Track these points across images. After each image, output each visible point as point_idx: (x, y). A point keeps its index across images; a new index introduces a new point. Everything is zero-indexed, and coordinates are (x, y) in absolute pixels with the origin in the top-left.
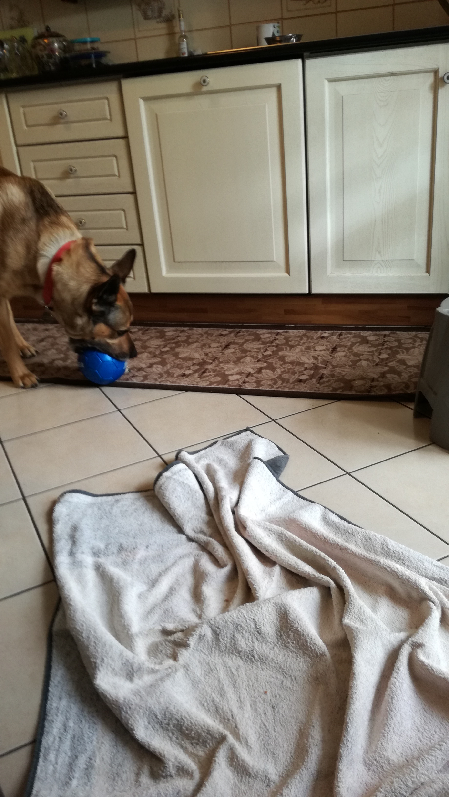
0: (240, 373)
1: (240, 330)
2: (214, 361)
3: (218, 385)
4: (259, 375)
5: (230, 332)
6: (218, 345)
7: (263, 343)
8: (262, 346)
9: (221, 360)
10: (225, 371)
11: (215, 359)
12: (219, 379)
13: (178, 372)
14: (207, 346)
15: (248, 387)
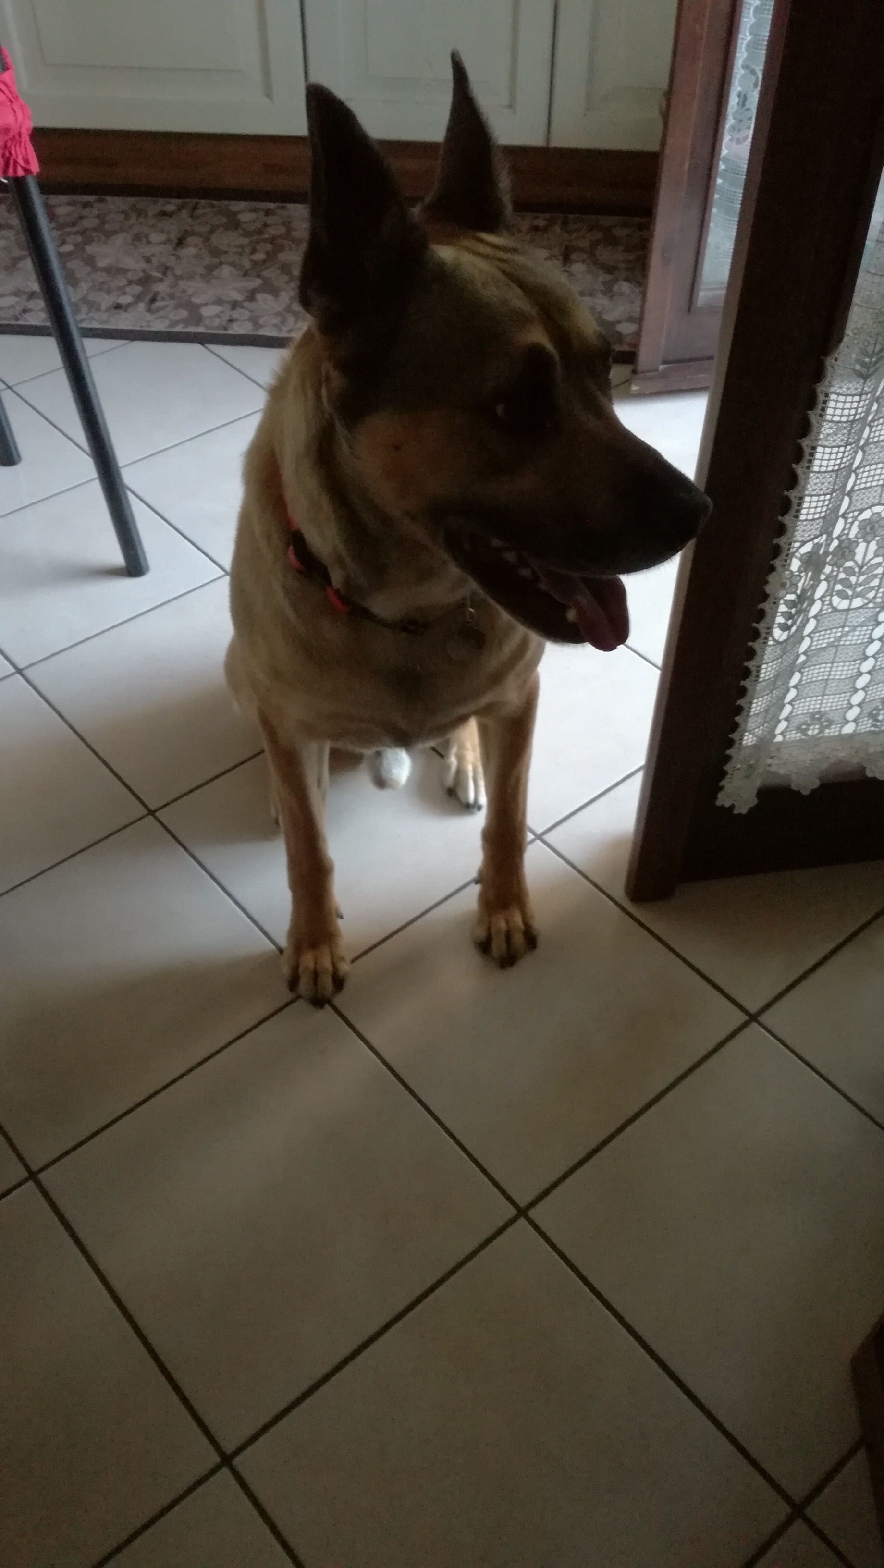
0: (219, 302)
1: (197, 203)
2: (164, 274)
3: (186, 326)
4: (253, 306)
5: (180, 208)
6: (163, 237)
7: (247, 234)
8: (246, 241)
9: (178, 272)
10: (191, 296)
11: (166, 270)
12: (184, 314)
13: (106, 301)
14: (144, 240)
15: (237, 329)
